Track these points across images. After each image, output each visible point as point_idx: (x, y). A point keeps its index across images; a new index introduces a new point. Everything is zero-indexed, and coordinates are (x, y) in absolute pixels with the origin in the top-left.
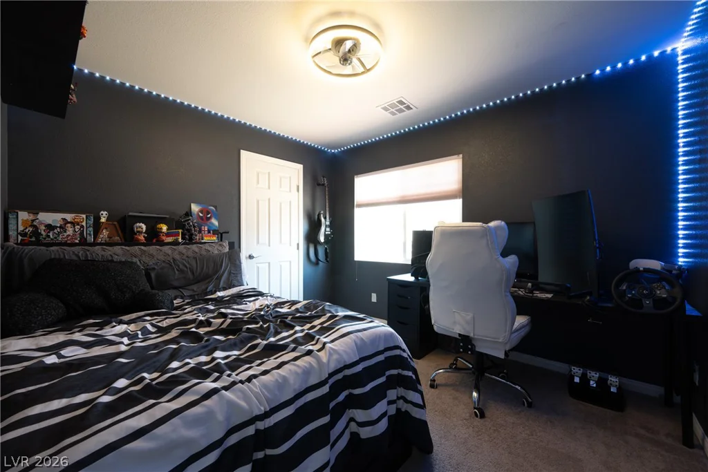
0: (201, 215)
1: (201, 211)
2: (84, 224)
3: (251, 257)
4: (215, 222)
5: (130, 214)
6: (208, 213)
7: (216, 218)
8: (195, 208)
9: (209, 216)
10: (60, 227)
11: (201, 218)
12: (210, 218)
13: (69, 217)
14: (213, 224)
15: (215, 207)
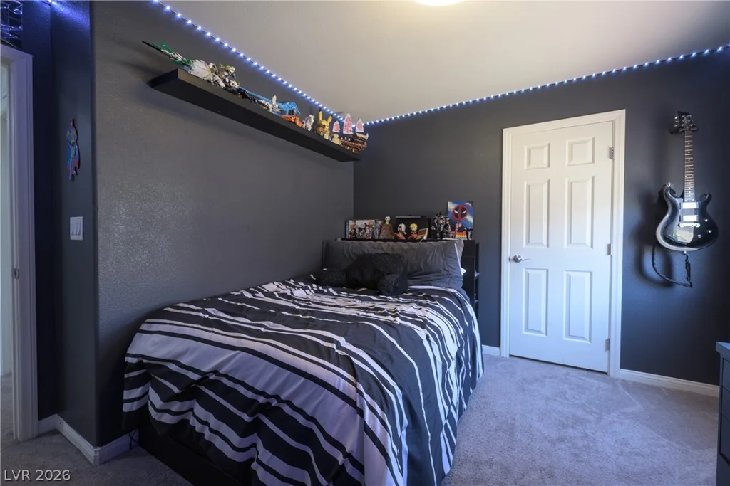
0: (456, 212)
1: (457, 209)
2: (374, 226)
3: (516, 260)
4: (470, 219)
5: (397, 217)
6: (463, 210)
7: (471, 215)
8: (451, 206)
9: (464, 213)
10: (364, 229)
11: (456, 215)
12: (465, 215)
13: (367, 222)
14: (467, 220)
15: (471, 202)
